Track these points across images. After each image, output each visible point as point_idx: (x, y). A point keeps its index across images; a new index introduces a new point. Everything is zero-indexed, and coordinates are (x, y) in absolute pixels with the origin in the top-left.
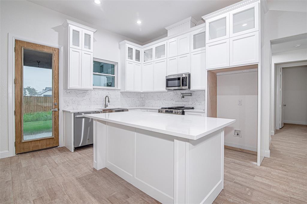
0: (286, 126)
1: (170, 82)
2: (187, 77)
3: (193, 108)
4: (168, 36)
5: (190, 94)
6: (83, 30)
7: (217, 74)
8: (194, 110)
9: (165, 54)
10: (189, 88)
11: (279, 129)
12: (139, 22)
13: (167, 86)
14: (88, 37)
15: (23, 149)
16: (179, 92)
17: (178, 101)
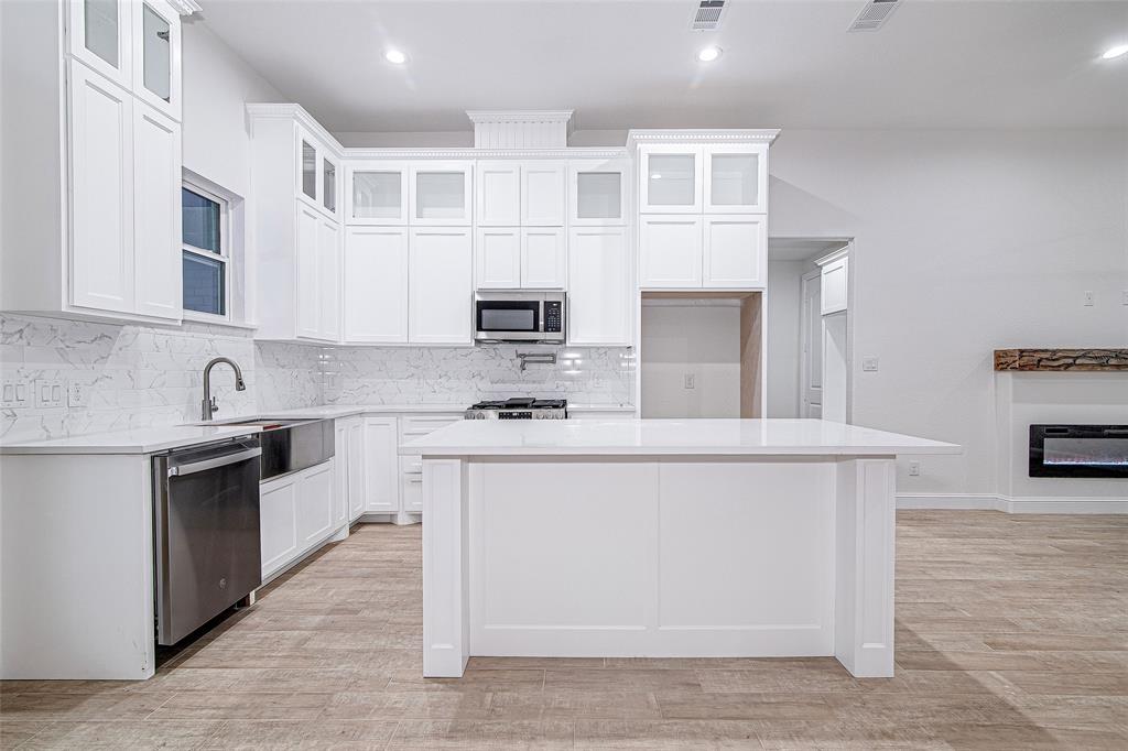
1: (490, 313)
2: (559, 303)
4: (476, 146)
5: (549, 359)
10: (566, 338)
12: (395, 56)
13: (477, 326)
16: (512, 351)
17: (503, 382)
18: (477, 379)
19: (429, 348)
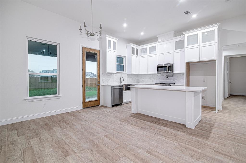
0: (231, 96)
1: (159, 69)
2: (171, 66)
3: (174, 84)
4: (158, 41)
5: (172, 76)
6: (113, 40)
7: (190, 64)
8: (175, 85)
9: (156, 51)
10: (173, 72)
11: (226, 98)
13: (158, 71)
14: (114, 43)
15: (86, 106)
16: (165, 75)
17: (164, 80)
18: (159, 79)
19: (152, 74)
